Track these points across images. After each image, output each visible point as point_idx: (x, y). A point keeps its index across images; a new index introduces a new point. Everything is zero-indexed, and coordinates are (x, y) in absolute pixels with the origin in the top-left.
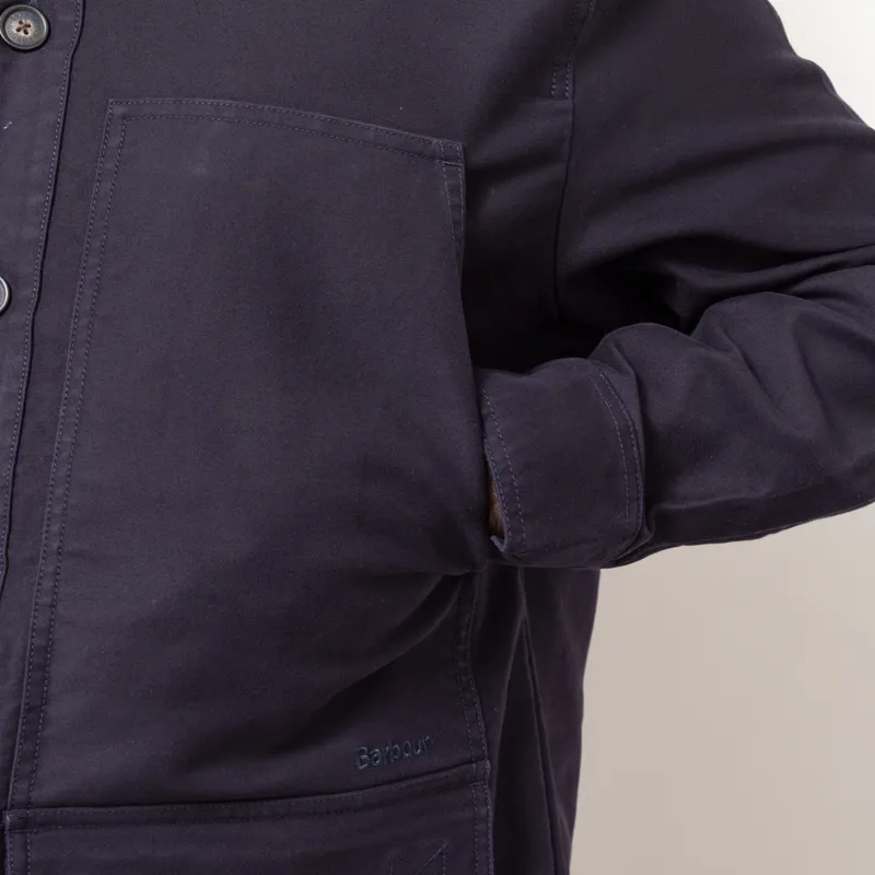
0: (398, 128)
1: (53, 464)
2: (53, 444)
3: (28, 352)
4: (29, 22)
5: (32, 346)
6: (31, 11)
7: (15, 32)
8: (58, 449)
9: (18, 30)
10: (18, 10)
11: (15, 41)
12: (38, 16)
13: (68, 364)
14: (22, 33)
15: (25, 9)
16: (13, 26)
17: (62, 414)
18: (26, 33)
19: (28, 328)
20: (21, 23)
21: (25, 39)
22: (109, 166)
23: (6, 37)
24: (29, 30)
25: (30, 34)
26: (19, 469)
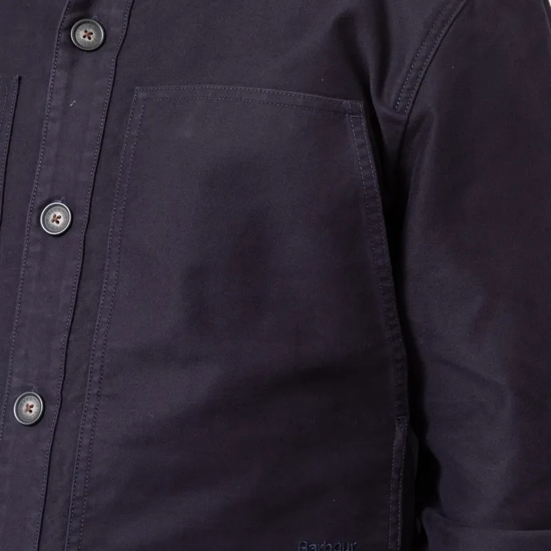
0: (320, 94)
1: (95, 336)
2: (95, 322)
3: (81, 258)
5: (84, 253)
6: (94, 24)
7: (82, 37)
8: (98, 325)
9: (84, 37)
10: (84, 23)
11: (83, 45)
12: (98, 27)
13: (106, 268)
14: (87, 39)
15: (88, 22)
16: (81, 34)
17: (101, 302)
18: (90, 38)
19: (81, 242)
20: (86, 32)
21: (89, 43)
23: (75, 39)
24: (91, 36)
25: (92, 39)
26: (72, 337)
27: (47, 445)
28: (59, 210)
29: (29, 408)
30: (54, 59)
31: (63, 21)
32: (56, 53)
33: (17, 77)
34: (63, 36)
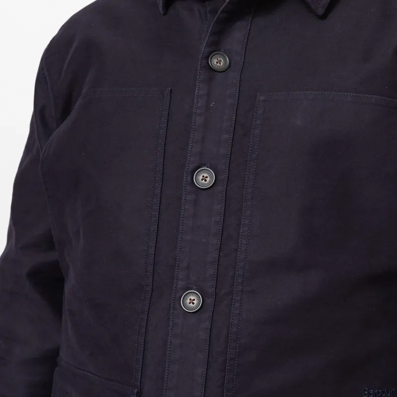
0: (385, 96)
1: (239, 253)
2: (238, 244)
3: (223, 203)
4: (221, 59)
6: (222, 54)
7: (215, 63)
8: (240, 246)
9: (217, 63)
10: (216, 54)
11: (215, 68)
12: (225, 57)
15: (219, 54)
16: (215, 61)
17: (241, 231)
18: (220, 64)
19: (224, 193)
20: (218, 60)
21: (220, 67)
22: (258, 122)
23: (211, 64)
24: (221, 62)
26: (221, 254)
27: (207, 324)
28: (206, 173)
29: (192, 301)
30: (198, 77)
31: (203, 53)
32: (200, 73)
33: (170, 89)
34: (204, 62)
